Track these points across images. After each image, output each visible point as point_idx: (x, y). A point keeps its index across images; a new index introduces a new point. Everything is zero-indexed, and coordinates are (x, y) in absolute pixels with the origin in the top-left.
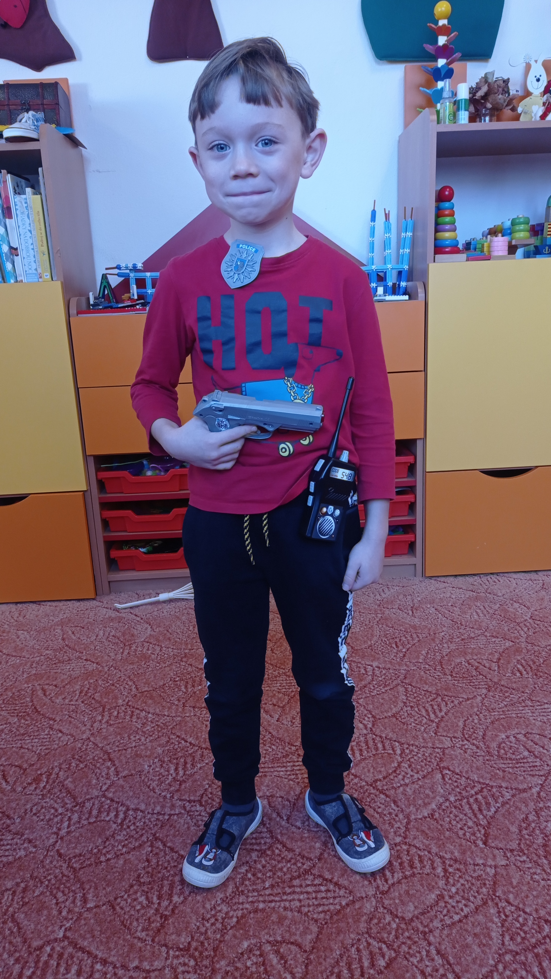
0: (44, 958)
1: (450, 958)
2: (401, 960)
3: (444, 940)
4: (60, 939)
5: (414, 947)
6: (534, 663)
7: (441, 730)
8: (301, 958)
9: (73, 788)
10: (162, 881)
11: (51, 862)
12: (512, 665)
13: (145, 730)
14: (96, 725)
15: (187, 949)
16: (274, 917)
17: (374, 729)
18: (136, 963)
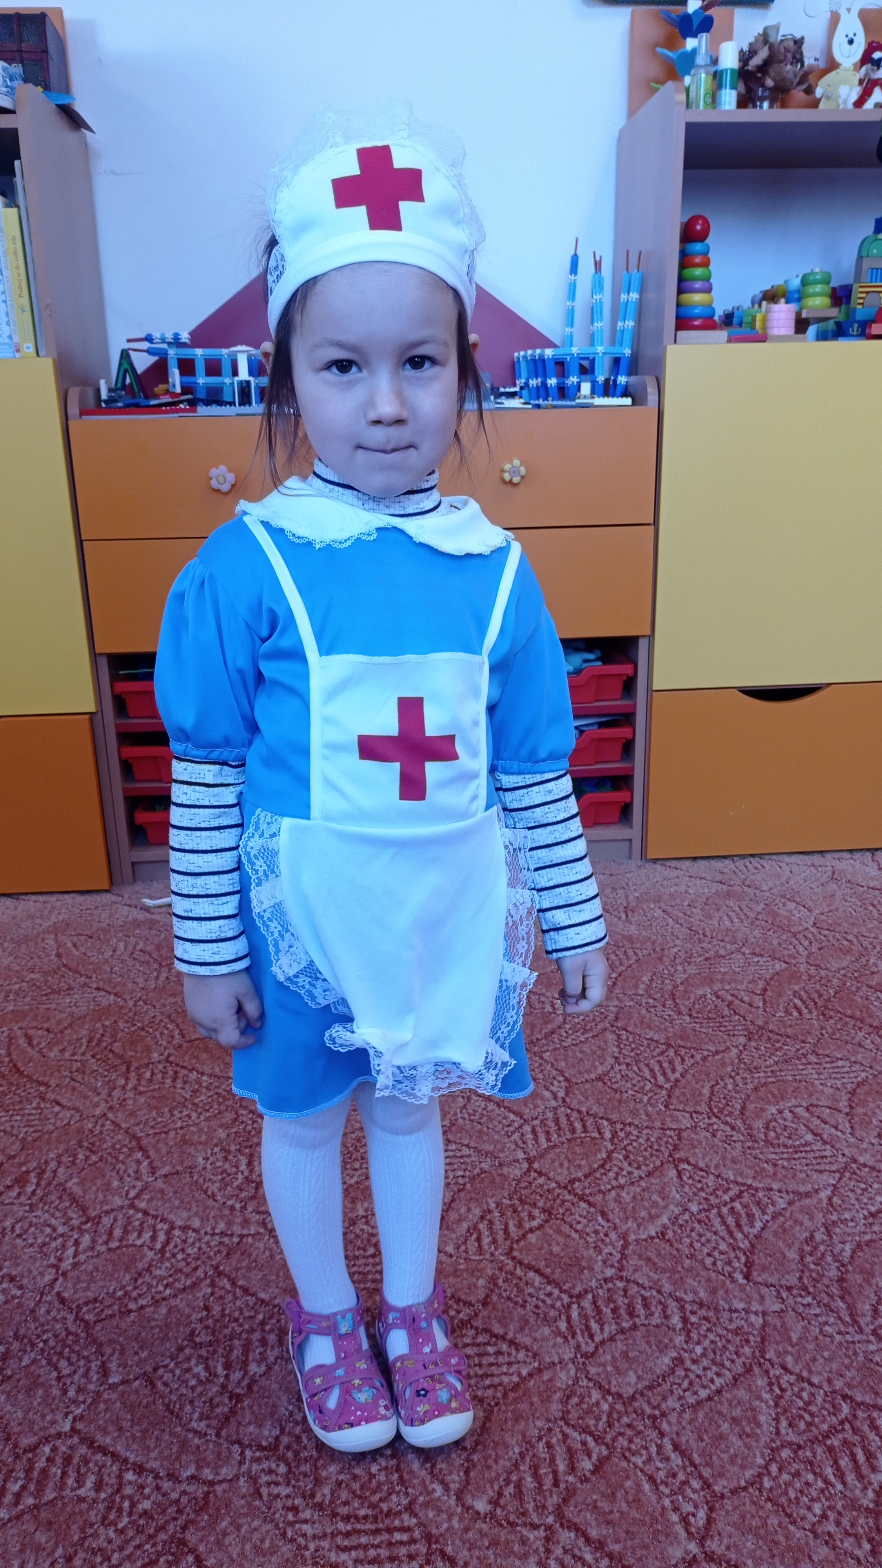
0: (41, 1463)
1: (695, 1456)
2: (617, 1460)
3: (684, 1428)
4: (66, 1433)
5: (637, 1440)
6: (821, 996)
7: (675, 1101)
9: (81, 1193)
10: (231, 1340)
11: (48, 1312)
12: (785, 999)
13: (196, 1101)
14: (117, 1093)
15: (274, 1447)
17: (568, 1100)
18: (191, 1471)
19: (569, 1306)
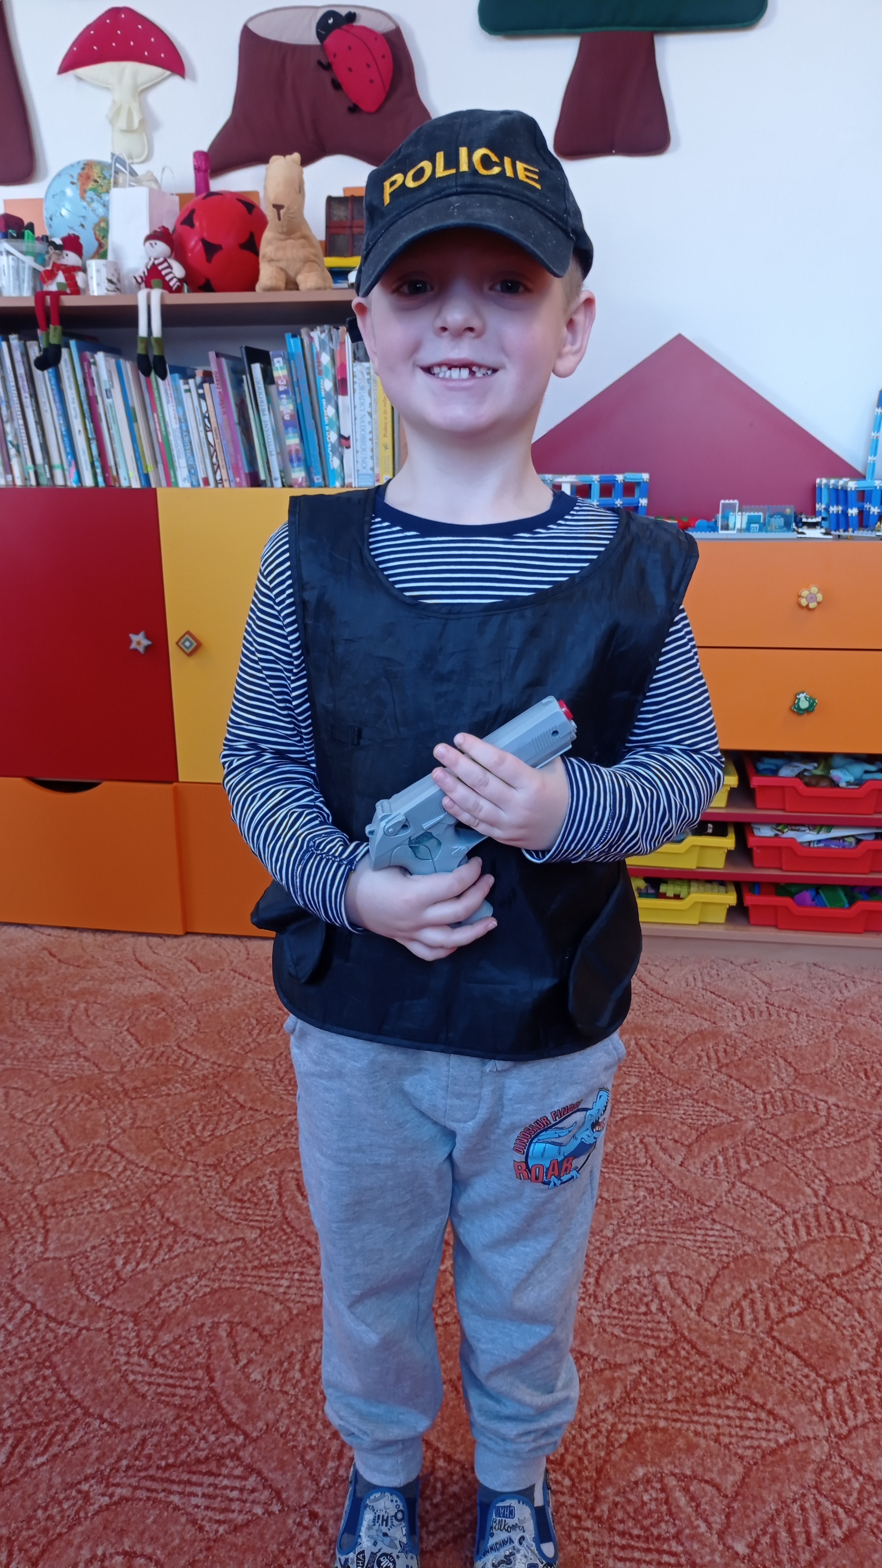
8: (720, 1504)
16: (681, 1442)
19: (825, 1390)
